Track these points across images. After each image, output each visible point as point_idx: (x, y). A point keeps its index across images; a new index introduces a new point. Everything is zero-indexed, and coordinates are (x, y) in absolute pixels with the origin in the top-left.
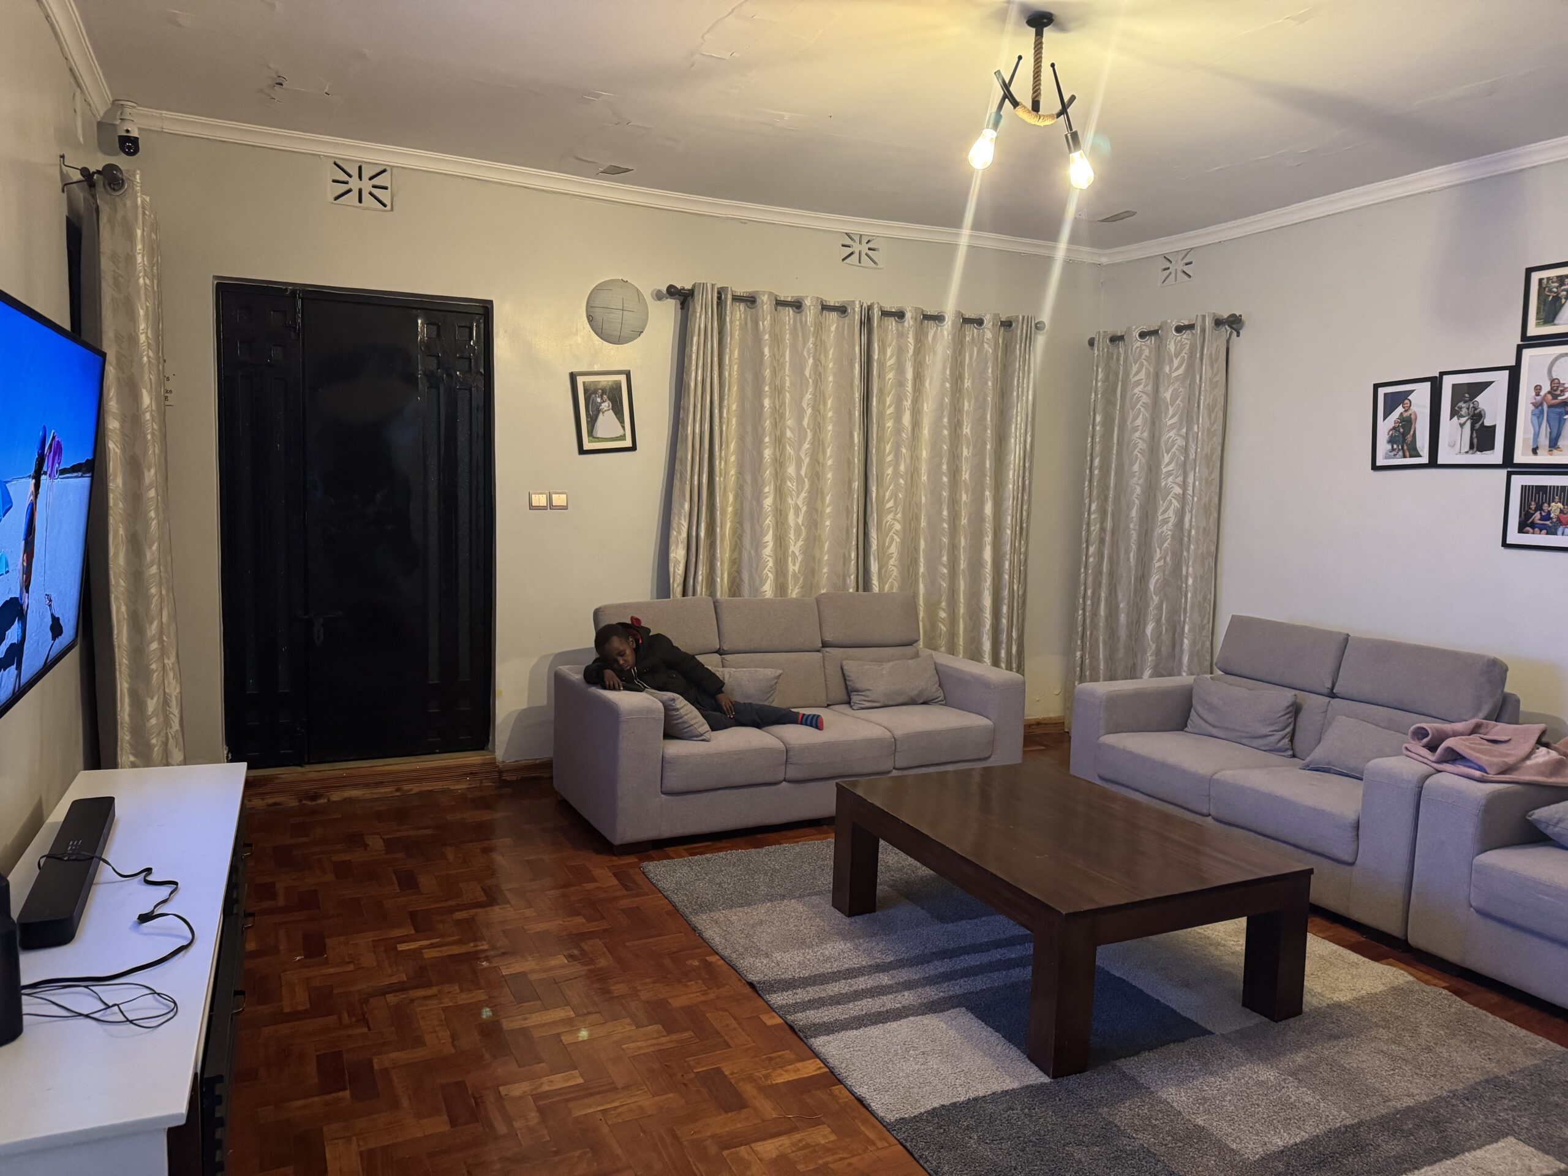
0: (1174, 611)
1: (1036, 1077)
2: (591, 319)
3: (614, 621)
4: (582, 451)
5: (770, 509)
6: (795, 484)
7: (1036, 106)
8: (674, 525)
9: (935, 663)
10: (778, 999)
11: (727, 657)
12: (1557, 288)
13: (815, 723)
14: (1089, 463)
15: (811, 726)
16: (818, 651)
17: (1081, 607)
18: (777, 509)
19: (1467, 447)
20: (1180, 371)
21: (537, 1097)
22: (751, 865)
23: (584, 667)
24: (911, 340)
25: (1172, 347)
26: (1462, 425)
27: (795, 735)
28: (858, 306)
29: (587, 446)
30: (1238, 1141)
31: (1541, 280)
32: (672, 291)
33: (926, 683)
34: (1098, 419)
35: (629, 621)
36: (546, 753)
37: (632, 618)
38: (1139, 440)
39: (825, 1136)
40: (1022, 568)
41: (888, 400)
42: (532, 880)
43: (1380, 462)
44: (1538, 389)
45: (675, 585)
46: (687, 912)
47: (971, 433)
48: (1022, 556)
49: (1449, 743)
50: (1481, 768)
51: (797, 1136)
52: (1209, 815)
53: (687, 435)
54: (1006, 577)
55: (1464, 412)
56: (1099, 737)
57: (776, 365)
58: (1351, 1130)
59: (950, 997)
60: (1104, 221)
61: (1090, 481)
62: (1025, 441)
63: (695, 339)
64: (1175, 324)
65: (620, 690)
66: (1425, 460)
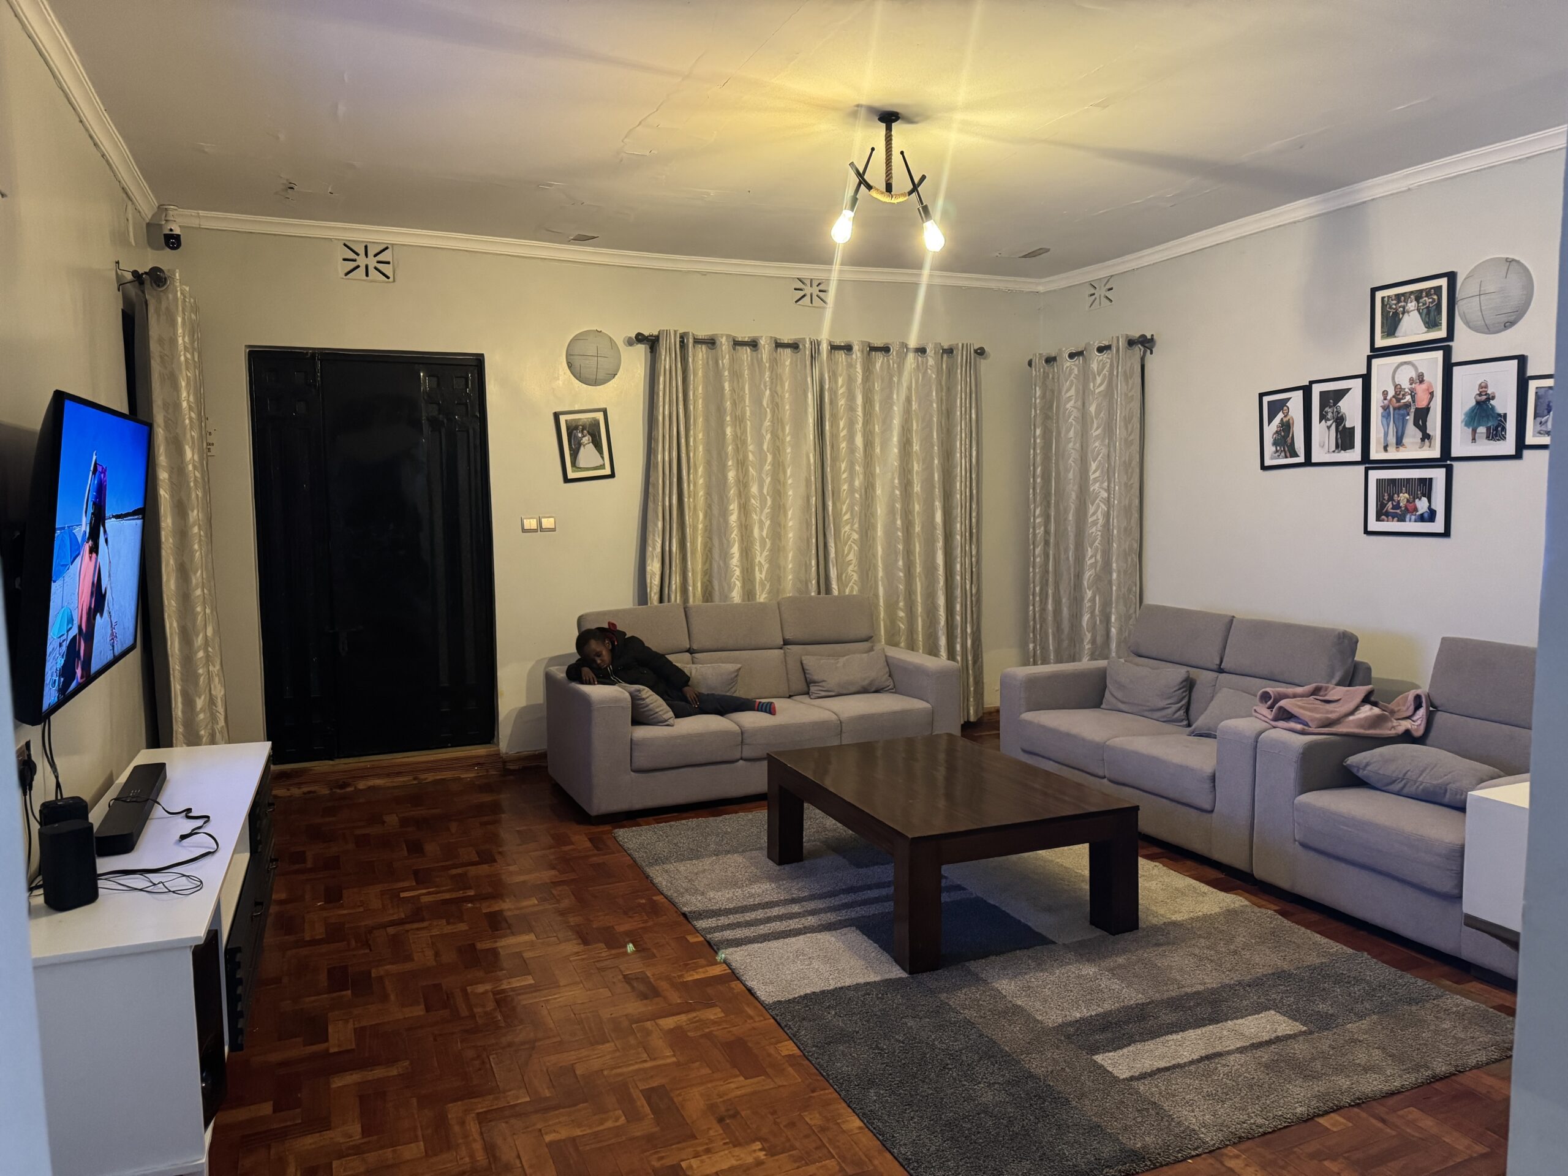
0: (1106, 605)
1: (897, 972)
2: (570, 365)
3: (594, 626)
4: (567, 480)
5: (735, 524)
6: (758, 501)
7: (889, 188)
8: (650, 542)
9: (886, 656)
10: (701, 924)
11: (696, 655)
12: (1395, 305)
13: (770, 709)
14: (1032, 473)
15: (766, 712)
16: (781, 648)
17: (1031, 603)
18: (741, 525)
19: (1333, 447)
20: (1102, 388)
21: (495, 993)
22: (707, 829)
23: (566, 668)
24: (859, 369)
25: (1094, 366)
26: (1329, 428)
27: (750, 719)
28: (808, 342)
29: (571, 475)
30: (1045, 1014)
31: (1383, 298)
32: (640, 338)
33: (878, 673)
34: (1038, 432)
35: (606, 626)
36: (543, 746)
37: (609, 623)
38: (1072, 451)
39: (715, 1014)
40: (974, 570)
41: (842, 424)
42: (518, 845)
43: (1268, 462)
44: (1385, 393)
45: (653, 595)
46: (644, 864)
47: (920, 450)
48: (973, 559)
49: (1282, 703)
50: (1307, 725)
51: (694, 1014)
52: (1104, 777)
53: (657, 463)
54: (958, 578)
55: (1330, 416)
56: (1021, 714)
57: (736, 397)
58: (1142, 1006)
59: (845, 920)
60: (1025, 256)
61: (1034, 489)
62: (971, 455)
63: (661, 379)
64: (1097, 345)
65: (595, 684)
66: (1301, 459)
